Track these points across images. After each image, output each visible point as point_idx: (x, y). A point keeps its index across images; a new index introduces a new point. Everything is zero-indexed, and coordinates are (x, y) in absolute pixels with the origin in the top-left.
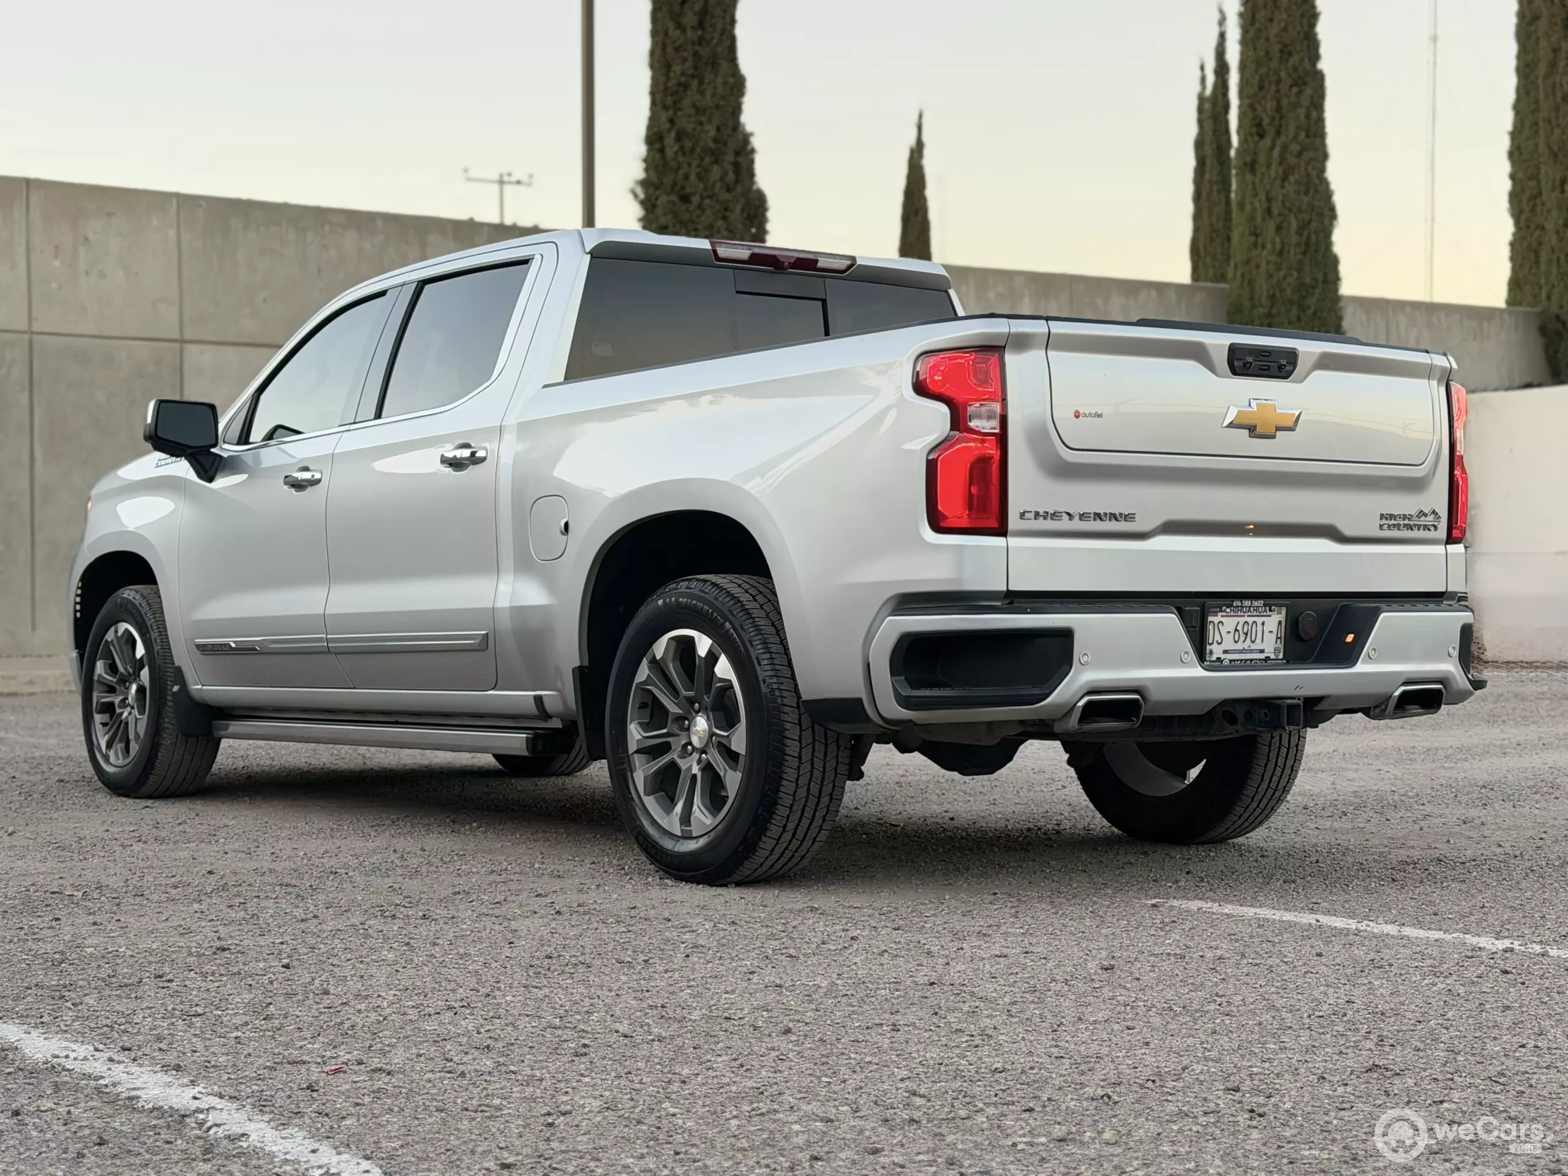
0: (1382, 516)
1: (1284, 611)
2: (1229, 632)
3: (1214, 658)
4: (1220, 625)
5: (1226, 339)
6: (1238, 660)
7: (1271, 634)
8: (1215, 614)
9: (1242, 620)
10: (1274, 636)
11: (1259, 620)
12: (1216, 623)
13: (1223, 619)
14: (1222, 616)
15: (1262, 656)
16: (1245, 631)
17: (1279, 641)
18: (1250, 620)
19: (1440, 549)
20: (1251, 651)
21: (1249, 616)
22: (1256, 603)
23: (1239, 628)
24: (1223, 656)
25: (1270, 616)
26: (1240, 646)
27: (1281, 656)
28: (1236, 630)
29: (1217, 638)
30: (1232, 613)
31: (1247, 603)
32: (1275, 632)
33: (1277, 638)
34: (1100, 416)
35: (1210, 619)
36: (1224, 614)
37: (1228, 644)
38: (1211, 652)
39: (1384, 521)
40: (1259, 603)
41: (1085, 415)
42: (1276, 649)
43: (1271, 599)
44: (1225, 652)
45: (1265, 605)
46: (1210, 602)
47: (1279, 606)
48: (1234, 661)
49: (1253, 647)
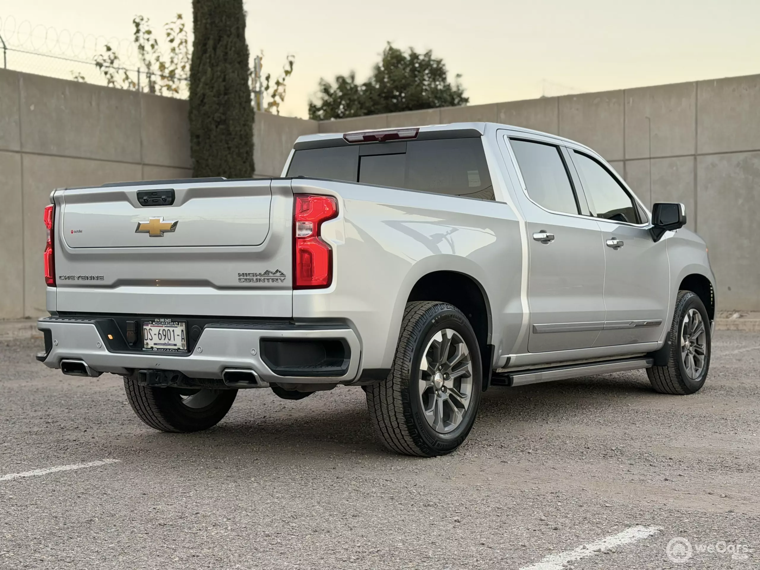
0: (239, 275)
1: (184, 324)
2: (155, 334)
3: (149, 347)
4: (150, 330)
5: (136, 189)
6: (162, 349)
7: (178, 337)
8: (147, 325)
9: (162, 329)
10: (180, 338)
11: (171, 329)
12: (148, 330)
13: (152, 328)
14: (151, 326)
15: (176, 347)
16: (164, 334)
17: (183, 340)
18: (166, 329)
19: (289, 292)
20: (170, 345)
21: (165, 327)
22: (167, 320)
23: (161, 332)
24: (154, 346)
25: (177, 327)
26: (162, 341)
27: (186, 348)
28: (159, 334)
29: (150, 337)
30: (156, 325)
31: (162, 320)
32: (181, 335)
33: (182, 339)
34: (80, 231)
35: (145, 327)
36: (152, 325)
37: (156, 340)
38: (147, 344)
39: (241, 277)
40: (169, 320)
41: (75, 232)
42: (182, 344)
43: (175, 319)
44: (155, 344)
45: (172, 321)
46: (143, 319)
47: (182, 322)
48: (160, 349)
49: (170, 342)
